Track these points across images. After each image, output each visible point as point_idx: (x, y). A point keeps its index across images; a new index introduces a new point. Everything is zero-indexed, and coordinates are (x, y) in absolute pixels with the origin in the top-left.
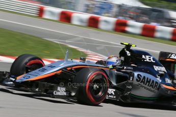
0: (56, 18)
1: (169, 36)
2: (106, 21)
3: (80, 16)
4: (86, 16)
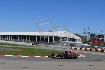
0: (74, 49)
1: (95, 50)
2: (83, 49)
3: (78, 48)
4: (79, 48)
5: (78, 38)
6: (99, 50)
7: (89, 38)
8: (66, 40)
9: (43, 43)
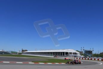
5: (78, 53)
6: (90, 59)
7: (84, 53)
8: (72, 54)
9: (60, 56)
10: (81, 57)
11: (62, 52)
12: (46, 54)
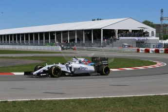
0: (144, 52)
2: (161, 50)
3: (152, 50)
4: (154, 49)
5: (150, 30)
9: (83, 45)
10: (160, 45)
11: (90, 31)
12: (32, 39)
